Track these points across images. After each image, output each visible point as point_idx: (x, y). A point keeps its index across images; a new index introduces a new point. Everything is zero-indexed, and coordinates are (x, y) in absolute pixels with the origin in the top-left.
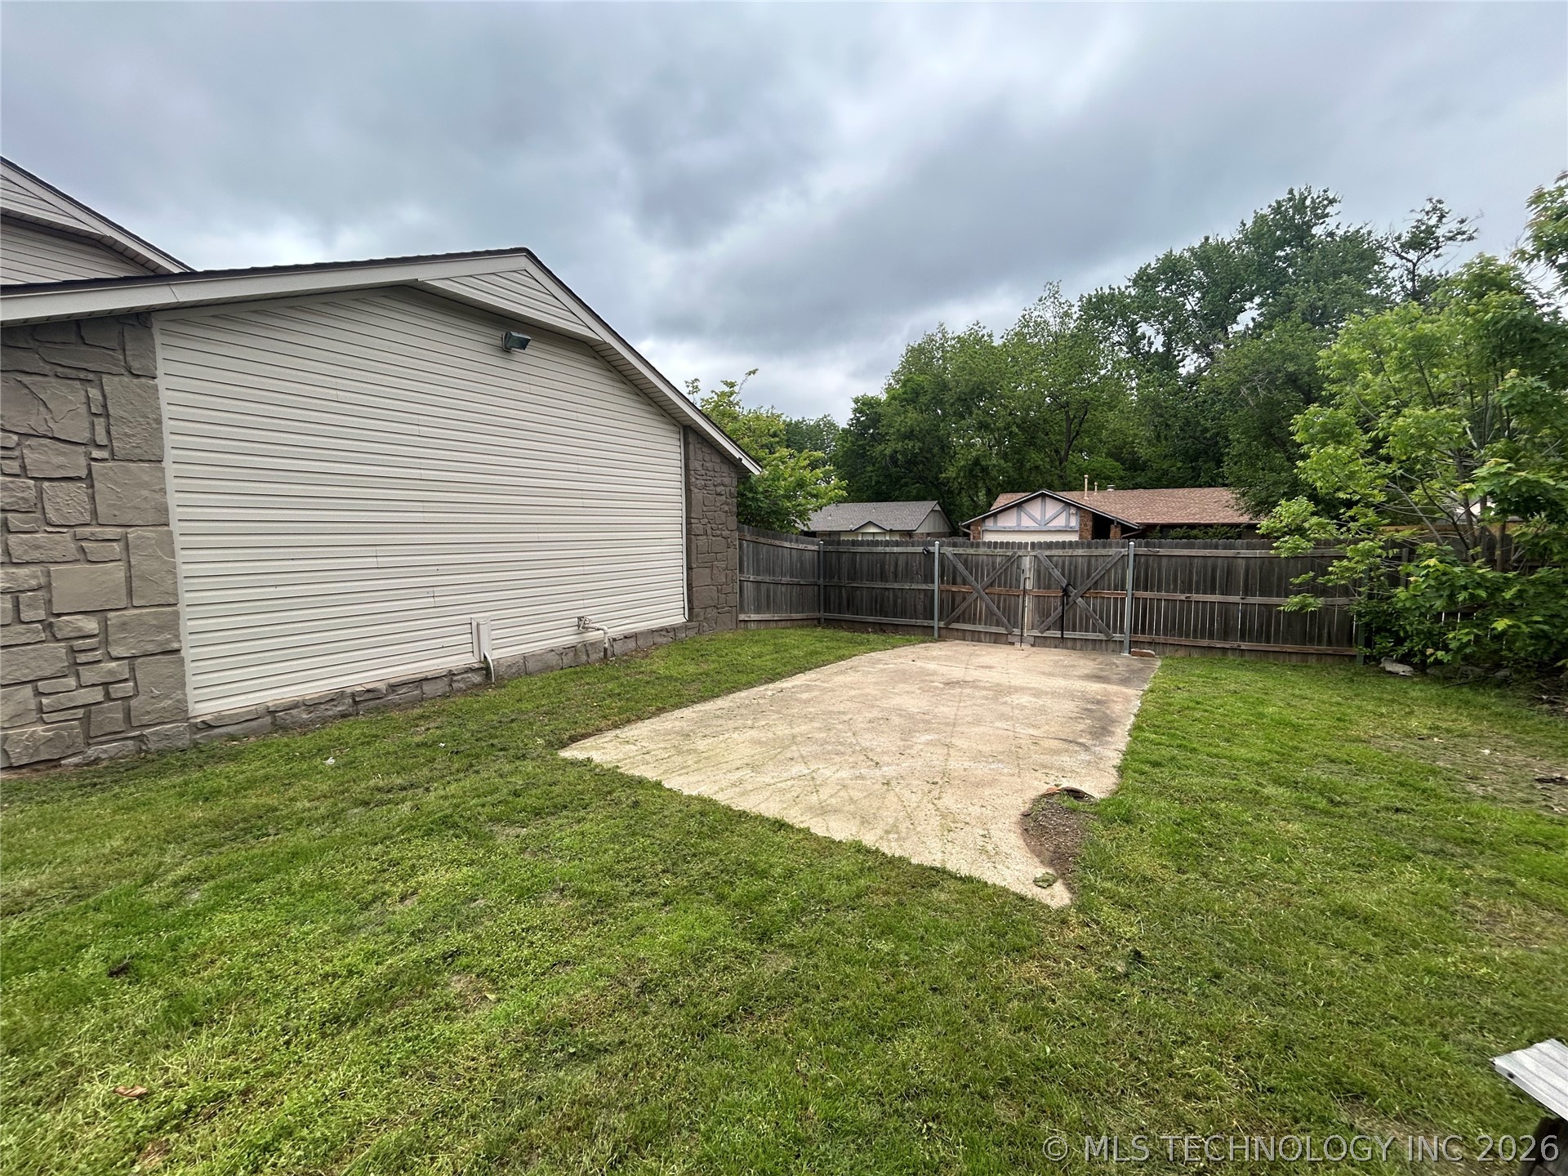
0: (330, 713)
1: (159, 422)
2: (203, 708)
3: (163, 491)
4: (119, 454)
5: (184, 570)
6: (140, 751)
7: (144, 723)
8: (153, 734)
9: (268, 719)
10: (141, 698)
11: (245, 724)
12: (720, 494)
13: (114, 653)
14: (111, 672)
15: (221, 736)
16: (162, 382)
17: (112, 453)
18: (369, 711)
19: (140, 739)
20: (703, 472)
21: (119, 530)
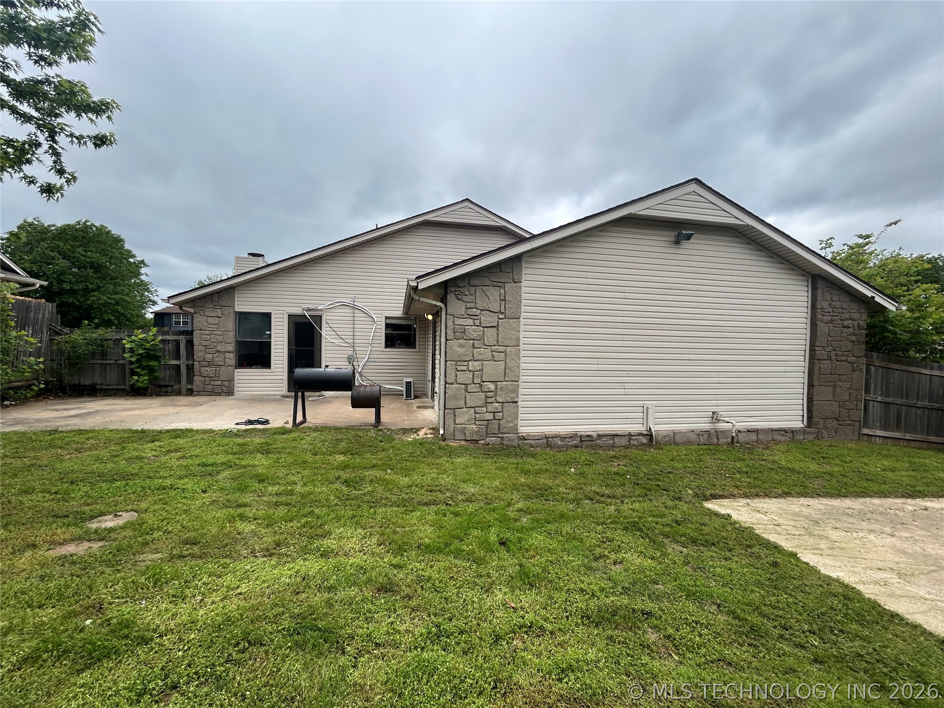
0: (570, 444)
1: (521, 301)
2: (523, 430)
3: (519, 331)
4: (507, 316)
5: (523, 366)
6: (501, 444)
7: (504, 431)
8: (507, 437)
9: (545, 441)
10: (504, 420)
11: (537, 441)
12: (848, 327)
13: (498, 400)
14: (496, 408)
15: (528, 444)
16: (523, 284)
17: (505, 316)
18: (587, 447)
19: (502, 438)
20: (831, 310)
21: (504, 348)
